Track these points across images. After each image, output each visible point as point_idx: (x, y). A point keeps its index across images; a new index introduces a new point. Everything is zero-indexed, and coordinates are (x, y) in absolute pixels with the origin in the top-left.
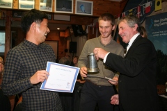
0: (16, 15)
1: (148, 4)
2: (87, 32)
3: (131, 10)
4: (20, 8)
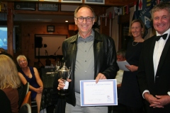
0: (18, 7)
2: (99, 23)
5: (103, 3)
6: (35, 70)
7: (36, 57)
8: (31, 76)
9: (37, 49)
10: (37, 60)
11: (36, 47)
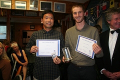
0: (13, 14)
1: (104, 4)
2: (61, 24)
3: (92, 9)
4: (16, 8)
5: (65, 12)
6: (23, 51)
7: (23, 44)
8: (20, 55)
9: (24, 39)
10: (24, 46)
11: (23, 38)
